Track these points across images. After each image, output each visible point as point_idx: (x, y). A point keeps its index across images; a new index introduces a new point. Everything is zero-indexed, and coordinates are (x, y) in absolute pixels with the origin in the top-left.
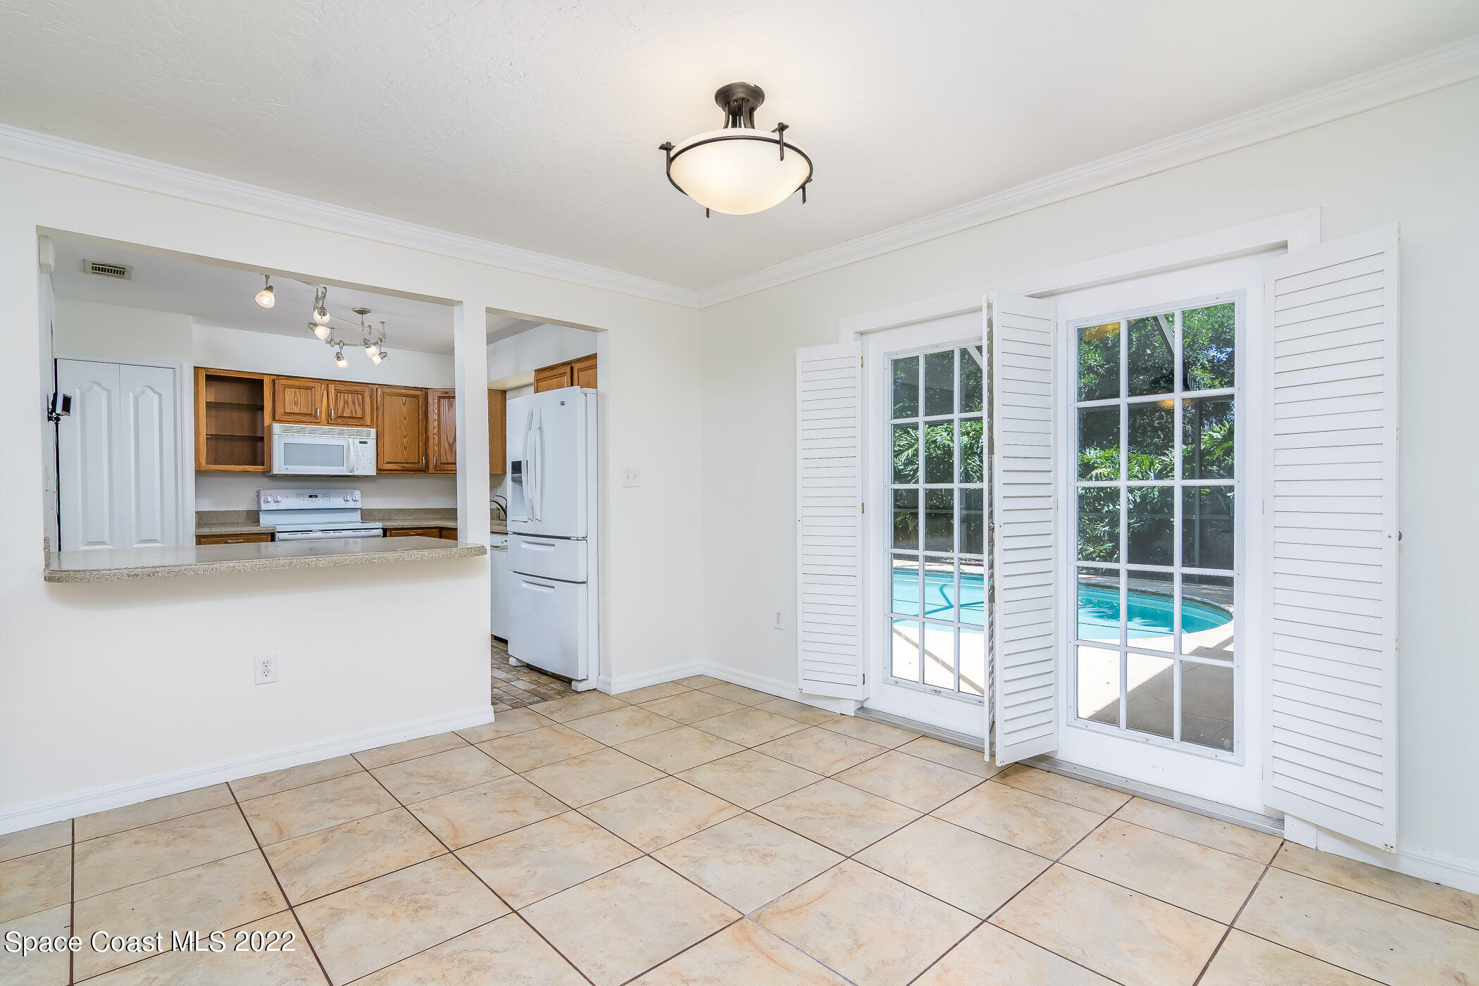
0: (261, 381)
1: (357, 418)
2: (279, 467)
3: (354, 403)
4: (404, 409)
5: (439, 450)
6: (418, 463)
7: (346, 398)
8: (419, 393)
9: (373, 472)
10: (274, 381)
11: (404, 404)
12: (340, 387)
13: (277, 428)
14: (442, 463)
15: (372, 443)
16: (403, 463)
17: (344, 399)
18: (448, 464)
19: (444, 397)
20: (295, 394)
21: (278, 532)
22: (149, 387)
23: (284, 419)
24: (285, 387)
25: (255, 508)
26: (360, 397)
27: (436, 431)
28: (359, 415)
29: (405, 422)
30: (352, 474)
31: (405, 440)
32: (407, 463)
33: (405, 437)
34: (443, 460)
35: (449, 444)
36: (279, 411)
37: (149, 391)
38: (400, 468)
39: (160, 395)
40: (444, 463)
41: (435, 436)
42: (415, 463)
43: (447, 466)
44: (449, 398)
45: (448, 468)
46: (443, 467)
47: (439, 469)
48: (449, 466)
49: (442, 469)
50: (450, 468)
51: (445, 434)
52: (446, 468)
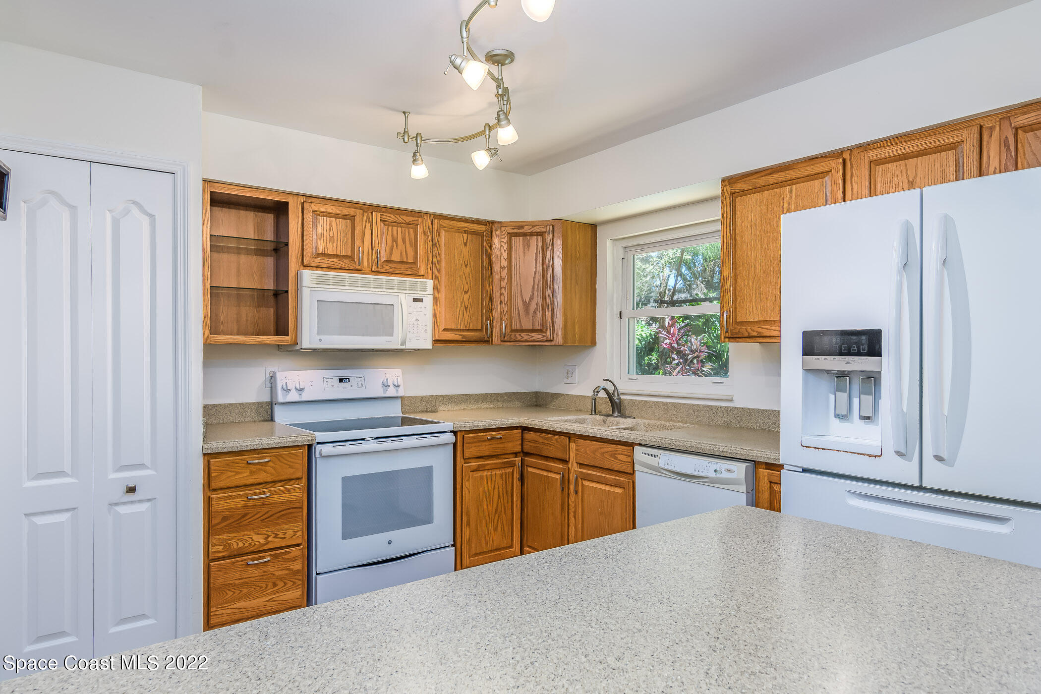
0: (285, 205)
1: (407, 263)
2: (309, 338)
3: (404, 242)
4: (466, 251)
5: (509, 311)
6: (481, 330)
7: (395, 232)
8: (483, 228)
9: (429, 345)
10: (303, 204)
11: (465, 244)
12: (388, 217)
13: (308, 276)
14: (512, 331)
15: (428, 301)
16: (463, 330)
17: (392, 236)
18: (522, 331)
19: (517, 235)
20: (331, 225)
21: (318, 443)
22: (135, 203)
23: (316, 264)
24: (318, 213)
25: (266, 398)
26: (412, 231)
27: (504, 284)
28: (411, 260)
29: (467, 270)
30: (403, 347)
31: (466, 297)
32: (468, 330)
33: (466, 292)
34: (516, 325)
35: (524, 302)
36: (310, 251)
37: (135, 211)
38: (459, 338)
39: (152, 217)
40: (517, 331)
41: (503, 291)
42: (476, 330)
43: (520, 335)
44: (524, 235)
45: (523, 337)
46: (515, 336)
47: (509, 339)
48: (523, 335)
49: (513, 338)
50: (526, 338)
51: (519, 288)
52: (519, 338)
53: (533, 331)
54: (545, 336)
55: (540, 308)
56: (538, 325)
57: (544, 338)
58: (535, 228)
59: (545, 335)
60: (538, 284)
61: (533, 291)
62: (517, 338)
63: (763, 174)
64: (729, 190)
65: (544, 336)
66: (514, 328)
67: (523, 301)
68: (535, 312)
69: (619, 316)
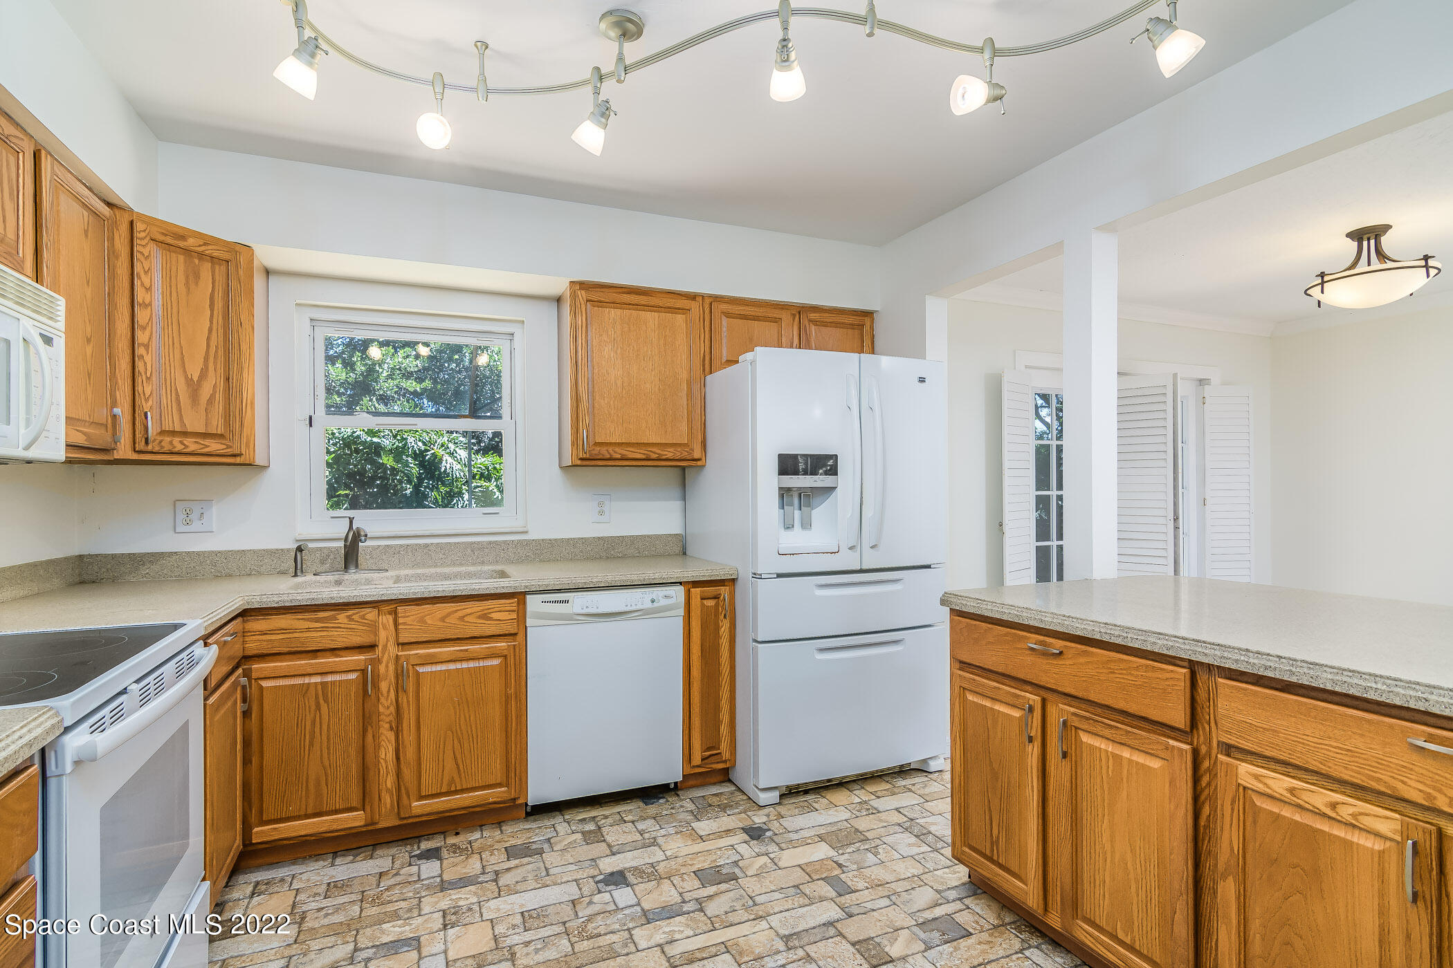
1: (4, 238)
4: (86, 250)
5: (156, 393)
6: (107, 425)
8: (106, 210)
14: (163, 433)
15: (60, 348)
16: (87, 422)
18: (185, 434)
19: (170, 248)
27: (145, 337)
29: (89, 292)
31: (88, 350)
32: (92, 423)
33: (88, 341)
34: (171, 422)
35: (189, 381)
38: (83, 440)
40: (173, 433)
41: (142, 351)
42: (102, 427)
43: (181, 442)
44: (187, 252)
45: (186, 447)
46: (171, 442)
47: (157, 449)
48: (188, 441)
49: (167, 448)
50: (192, 447)
51: (177, 352)
52: (179, 447)
53: (205, 435)
54: (231, 447)
55: (219, 397)
56: (217, 426)
57: (229, 450)
58: (210, 247)
59: (230, 444)
60: (216, 352)
61: (206, 359)
62: (175, 447)
63: (624, 290)
64: (584, 297)
65: (229, 447)
66: (168, 426)
67: (186, 377)
68: (211, 401)
69: (308, 422)
